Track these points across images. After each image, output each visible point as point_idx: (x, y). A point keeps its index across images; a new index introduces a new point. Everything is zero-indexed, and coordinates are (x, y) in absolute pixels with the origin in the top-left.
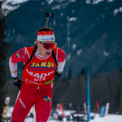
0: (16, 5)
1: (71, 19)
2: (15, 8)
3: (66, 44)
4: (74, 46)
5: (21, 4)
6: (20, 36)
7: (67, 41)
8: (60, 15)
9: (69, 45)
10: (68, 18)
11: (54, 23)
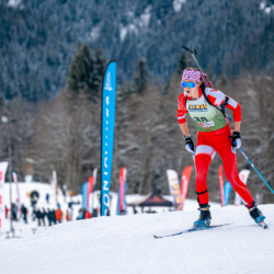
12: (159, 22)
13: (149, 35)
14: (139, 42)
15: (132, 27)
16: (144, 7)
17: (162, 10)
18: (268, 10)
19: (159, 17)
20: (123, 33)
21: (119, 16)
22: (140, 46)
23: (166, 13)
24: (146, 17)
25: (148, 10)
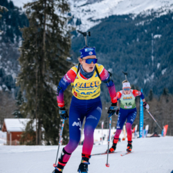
0: (98, 20)
1: (156, 36)
2: (97, 23)
3: (149, 63)
4: (159, 65)
5: (102, 20)
6: (101, 54)
7: (151, 58)
8: (144, 32)
9: (153, 64)
10: (152, 35)
11: (138, 40)
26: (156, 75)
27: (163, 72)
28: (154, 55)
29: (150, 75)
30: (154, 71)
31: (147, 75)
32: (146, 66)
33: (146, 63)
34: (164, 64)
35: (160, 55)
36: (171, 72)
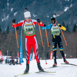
3: (6, 8)
4: (12, 9)
7: (7, 5)
9: (8, 9)
12: (11, 18)
13: (8, 21)
14: (6, 22)
15: (5, 19)
16: (7, 15)
17: (11, 15)
18: (35, 16)
19: (11, 17)
20: (3, 20)
21: (2, 16)
22: (6, 23)
23: (12, 16)
24: (8, 17)
25: (8, 15)
26: (10, 16)
27: (15, 14)
28: (9, 3)
29: (6, 16)
30: (9, 13)
31: (4, 16)
32: (4, 9)
33: (4, 8)
34: (15, 9)
35: (13, 3)
36: (20, 14)
